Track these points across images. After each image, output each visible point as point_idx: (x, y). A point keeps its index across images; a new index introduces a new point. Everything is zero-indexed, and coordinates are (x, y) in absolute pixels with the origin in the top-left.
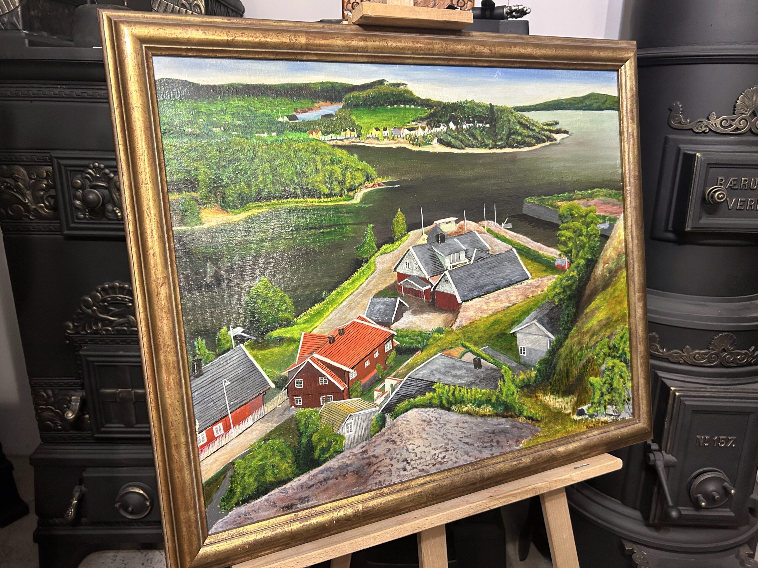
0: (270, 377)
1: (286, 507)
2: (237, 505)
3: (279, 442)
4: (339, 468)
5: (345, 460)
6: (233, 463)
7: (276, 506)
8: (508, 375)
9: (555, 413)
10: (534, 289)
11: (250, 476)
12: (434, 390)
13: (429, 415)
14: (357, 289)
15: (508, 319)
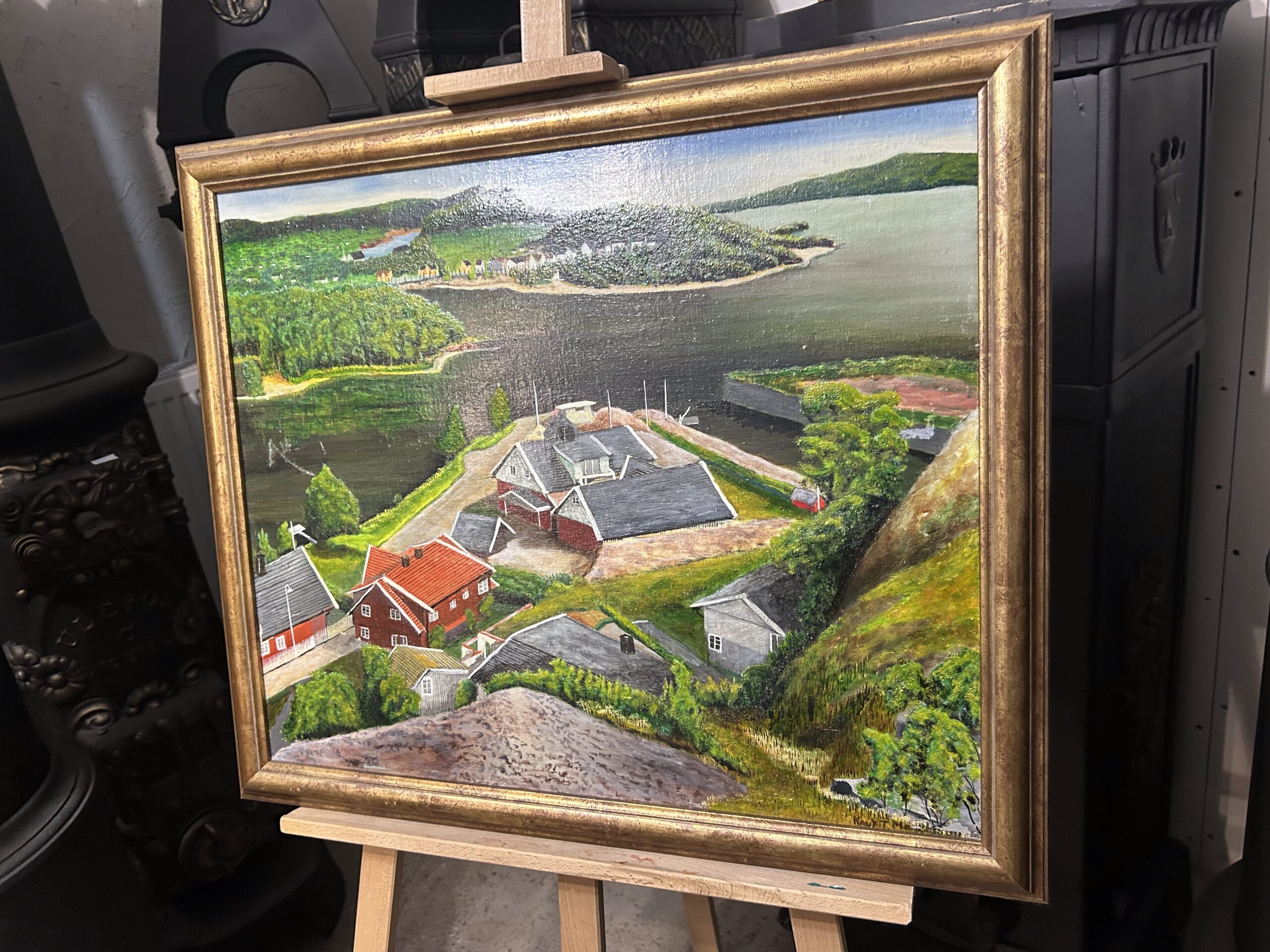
0: (333, 595)
1: (351, 763)
2: (299, 738)
3: (341, 677)
4: (413, 735)
5: (422, 728)
6: (294, 687)
7: (339, 756)
8: (684, 678)
9: (780, 771)
10: (742, 538)
11: (311, 708)
13: (542, 703)
14: (439, 497)
15: (686, 582)
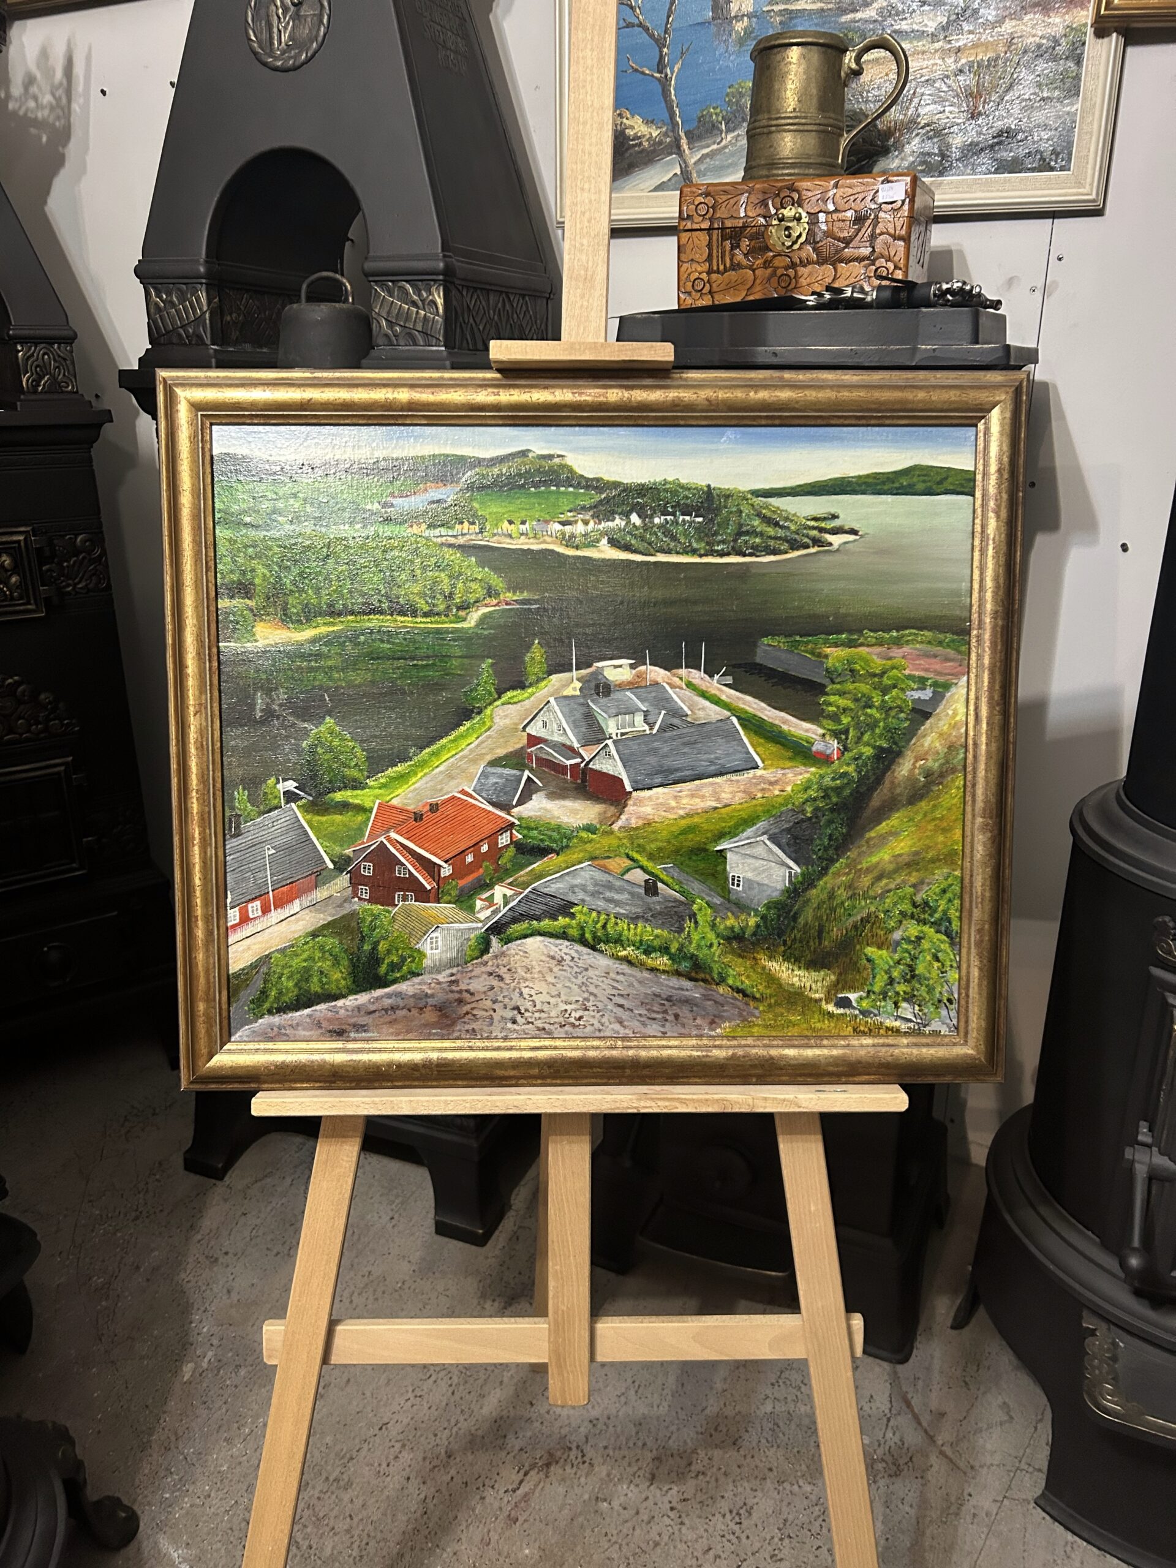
0: (327, 854)
1: (335, 1032)
2: (270, 1012)
3: (331, 942)
4: (414, 996)
5: (424, 987)
6: (268, 957)
7: (320, 1027)
8: (704, 916)
9: (790, 993)
10: (766, 786)
11: (288, 978)
12: (572, 916)
13: (561, 950)
14: (462, 750)
15: (712, 828)
